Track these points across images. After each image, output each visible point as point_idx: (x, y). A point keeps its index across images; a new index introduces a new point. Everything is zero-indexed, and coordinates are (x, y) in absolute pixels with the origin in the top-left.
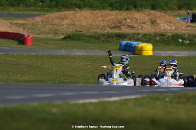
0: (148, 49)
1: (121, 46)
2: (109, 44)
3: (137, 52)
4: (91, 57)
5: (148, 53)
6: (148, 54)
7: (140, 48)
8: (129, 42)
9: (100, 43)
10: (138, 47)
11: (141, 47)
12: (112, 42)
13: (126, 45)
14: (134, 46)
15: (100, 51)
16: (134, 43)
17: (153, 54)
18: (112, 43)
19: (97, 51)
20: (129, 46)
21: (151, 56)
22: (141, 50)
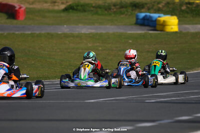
0: (172, 23)
1: (137, 19)
2: (122, 16)
3: (158, 27)
4: (101, 35)
5: (172, 28)
6: (172, 30)
7: (162, 22)
8: (148, 14)
9: (110, 15)
10: (159, 21)
11: (164, 21)
12: (126, 13)
13: (145, 18)
14: (154, 19)
15: (112, 27)
16: (155, 16)
17: (179, 29)
18: (126, 15)
19: (108, 26)
20: (148, 20)
21: (176, 32)
22: (164, 24)
